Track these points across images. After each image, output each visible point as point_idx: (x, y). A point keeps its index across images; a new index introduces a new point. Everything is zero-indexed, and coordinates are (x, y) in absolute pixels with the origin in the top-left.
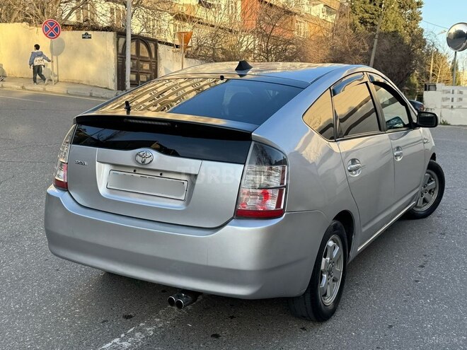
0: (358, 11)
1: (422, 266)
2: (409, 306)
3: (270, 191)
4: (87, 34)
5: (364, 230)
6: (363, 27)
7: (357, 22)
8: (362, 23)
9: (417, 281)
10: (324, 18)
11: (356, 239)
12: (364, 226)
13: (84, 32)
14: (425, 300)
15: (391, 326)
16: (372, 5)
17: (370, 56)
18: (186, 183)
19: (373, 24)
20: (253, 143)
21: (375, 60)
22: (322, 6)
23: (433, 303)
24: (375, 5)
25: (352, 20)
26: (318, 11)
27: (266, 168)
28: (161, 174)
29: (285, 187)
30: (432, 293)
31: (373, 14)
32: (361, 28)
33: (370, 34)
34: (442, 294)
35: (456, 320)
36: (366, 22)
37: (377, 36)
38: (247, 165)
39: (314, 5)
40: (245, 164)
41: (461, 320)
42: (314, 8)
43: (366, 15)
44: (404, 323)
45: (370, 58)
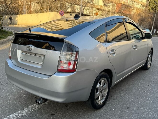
0: (151, 5)
1: (149, 86)
2: (138, 101)
3: (71, 62)
4: (71, 14)
5: (118, 75)
6: (152, 10)
7: (150, 9)
8: (152, 9)
9: (144, 91)
10: (141, 8)
11: (114, 79)
12: (118, 74)
13: (70, 14)
14: (145, 98)
15: (128, 108)
16: (155, 4)
17: (154, 19)
18: (43, 58)
19: (155, 9)
20: (65, 43)
21: (155, 20)
22: (140, 5)
23: (148, 100)
24: (156, 4)
25: (149, 8)
26: (139, 6)
27: (70, 53)
28: (35, 55)
29: (77, 61)
30: (148, 96)
31: (156, 6)
32: (152, 11)
33: (154, 12)
34: (152, 97)
35: (154, 107)
36: (153, 9)
37: (156, 13)
38: (62, 52)
39: (138, 4)
40: (61, 51)
41: (156, 107)
42: (138, 5)
43: (153, 7)
44: (133, 107)
45: (154, 20)
